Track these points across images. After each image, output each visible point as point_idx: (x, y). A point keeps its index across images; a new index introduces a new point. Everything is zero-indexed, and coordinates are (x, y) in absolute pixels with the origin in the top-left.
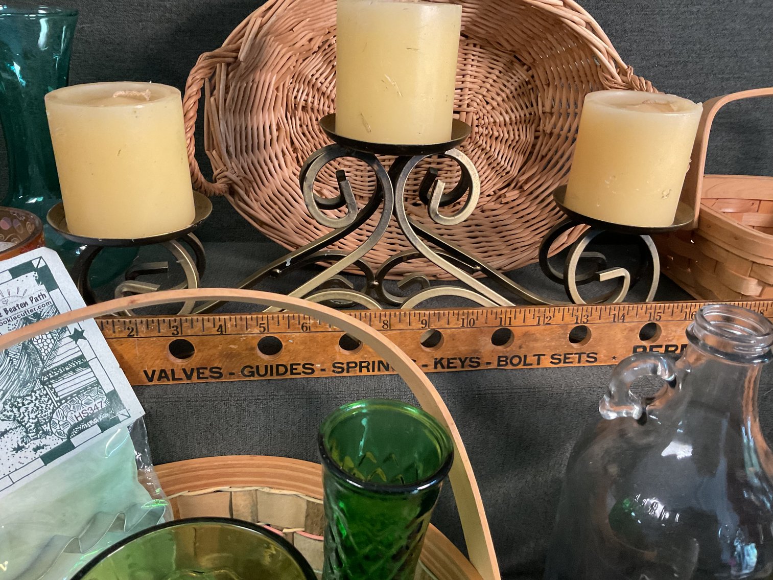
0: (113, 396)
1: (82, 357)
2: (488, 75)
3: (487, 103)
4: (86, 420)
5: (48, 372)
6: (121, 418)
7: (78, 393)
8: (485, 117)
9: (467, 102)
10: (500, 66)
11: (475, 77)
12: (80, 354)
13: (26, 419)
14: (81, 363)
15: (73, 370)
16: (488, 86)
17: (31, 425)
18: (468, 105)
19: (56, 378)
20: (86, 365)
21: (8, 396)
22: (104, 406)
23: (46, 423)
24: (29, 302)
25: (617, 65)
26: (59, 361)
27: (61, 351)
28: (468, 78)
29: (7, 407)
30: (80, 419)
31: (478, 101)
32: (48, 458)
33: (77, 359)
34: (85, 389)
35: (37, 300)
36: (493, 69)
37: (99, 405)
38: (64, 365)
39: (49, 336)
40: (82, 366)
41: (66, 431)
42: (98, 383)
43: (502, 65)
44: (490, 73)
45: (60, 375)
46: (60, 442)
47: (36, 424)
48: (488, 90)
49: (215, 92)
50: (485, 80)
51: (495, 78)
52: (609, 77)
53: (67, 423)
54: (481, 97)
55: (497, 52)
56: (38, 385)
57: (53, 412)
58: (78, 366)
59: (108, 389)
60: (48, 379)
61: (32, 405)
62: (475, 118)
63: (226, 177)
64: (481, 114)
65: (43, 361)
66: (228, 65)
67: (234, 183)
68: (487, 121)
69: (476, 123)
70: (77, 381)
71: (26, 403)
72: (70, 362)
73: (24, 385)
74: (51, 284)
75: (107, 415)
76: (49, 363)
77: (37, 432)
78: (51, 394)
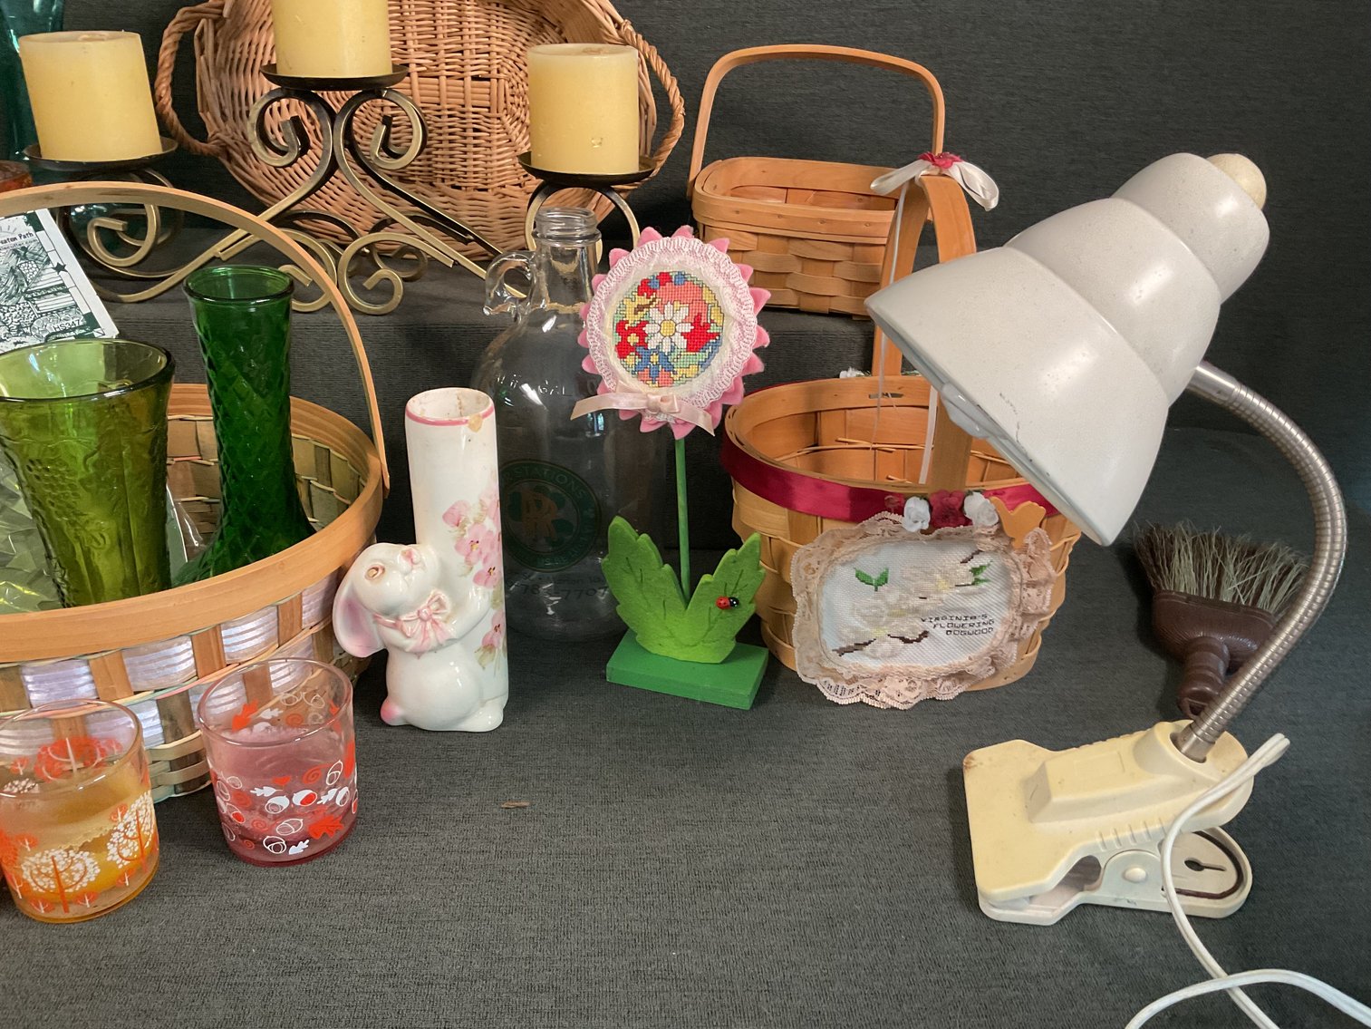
0: (89, 316)
1: (63, 285)
2: (517, 38)
3: (521, 69)
4: (65, 331)
5: (32, 292)
6: (97, 335)
7: (58, 311)
8: (520, 86)
9: (496, 67)
10: (527, 28)
11: (503, 40)
12: (61, 282)
13: (10, 322)
14: (62, 288)
15: (55, 293)
16: (518, 50)
17: (14, 326)
18: (498, 72)
19: (39, 297)
20: (66, 291)
22: (81, 323)
23: (27, 327)
24: (18, 238)
25: (615, 21)
26: (42, 284)
27: (43, 278)
28: (493, 41)
30: (58, 330)
31: (509, 67)
33: (59, 286)
34: (65, 309)
35: (25, 237)
36: (521, 31)
37: (76, 323)
38: (47, 289)
39: (35, 266)
40: (63, 291)
41: (44, 335)
42: (76, 306)
43: (531, 27)
44: (518, 36)
45: (42, 296)
46: (38, 342)
47: (18, 326)
48: (518, 56)
49: (205, 52)
50: (514, 43)
51: (524, 41)
52: (607, 33)
53: (46, 330)
54: (511, 62)
55: (521, 11)
56: (22, 300)
57: (34, 320)
58: (59, 291)
59: (86, 311)
60: (31, 297)
61: (16, 313)
62: (507, 86)
63: (218, 138)
64: (514, 82)
65: (28, 283)
66: (215, 22)
67: (229, 146)
68: (521, 89)
69: (509, 91)
70: (57, 302)
71: (10, 310)
72: (52, 287)
73: (10, 297)
74: (38, 227)
75: (83, 331)
76: (33, 285)
77: (19, 332)
78: (33, 308)
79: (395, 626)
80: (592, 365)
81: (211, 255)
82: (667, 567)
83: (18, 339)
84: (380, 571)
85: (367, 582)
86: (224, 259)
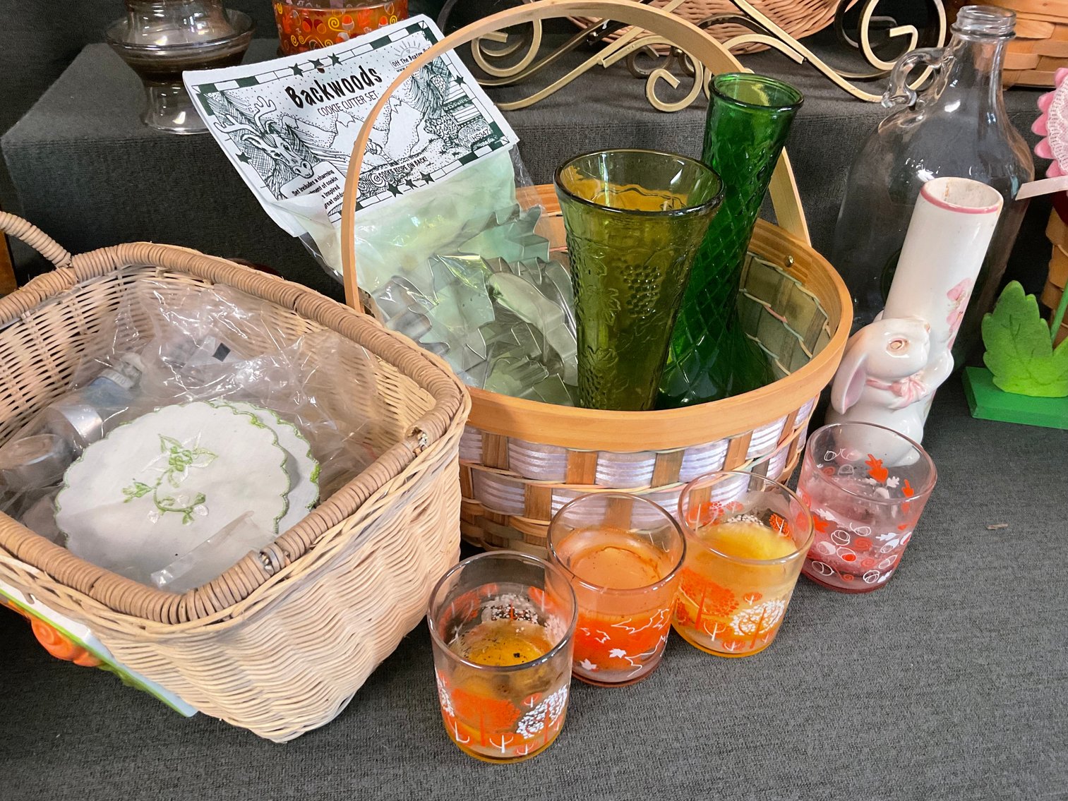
0: (494, 125)
1: (466, 96)
4: (481, 141)
5: (447, 105)
6: (503, 143)
7: (470, 121)
12: (464, 94)
14: (466, 101)
15: (463, 105)
17: (446, 138)
19: (453, 109)
20: (470, 102)
21: (426, 117)
22: (490, 132)
23: (455, 139)
24: (423, 52)
26: (452, 97)
27: (451, 90)
29: (428, 124)
30: (476, 139)
32: (465, 160)
33: (463, 97)
34: (474, 119)
37: (486, 132)
38: (457, 101)
39: (442, 79)
40: (468, 103)
41: (470, 146)
42: (481, 115)
45: (456, 107)
46: (468, 153)
47: (449, 138)
53: (468, 141)
56: (443, 113)
57: (458, 132)
58: (465, 103)
59: (490, 121)
60: (450, 108)
61: (443, 126)
65: (442, 96)
70: (467, 113)
71: (439, 123)
72: (459, 99)
73: (434, 111)
74: (434, 41)
75: (493, 140)
76: (446, 98)
77: (452, 143)
78: (453, 119)
79: (890, 388)
80: (1049, 149)
81: (594, 63)
82: (1043, 321)
83: (453, 150)
84: (903, 343)
85: (889, 353)
86: (605, 66)
